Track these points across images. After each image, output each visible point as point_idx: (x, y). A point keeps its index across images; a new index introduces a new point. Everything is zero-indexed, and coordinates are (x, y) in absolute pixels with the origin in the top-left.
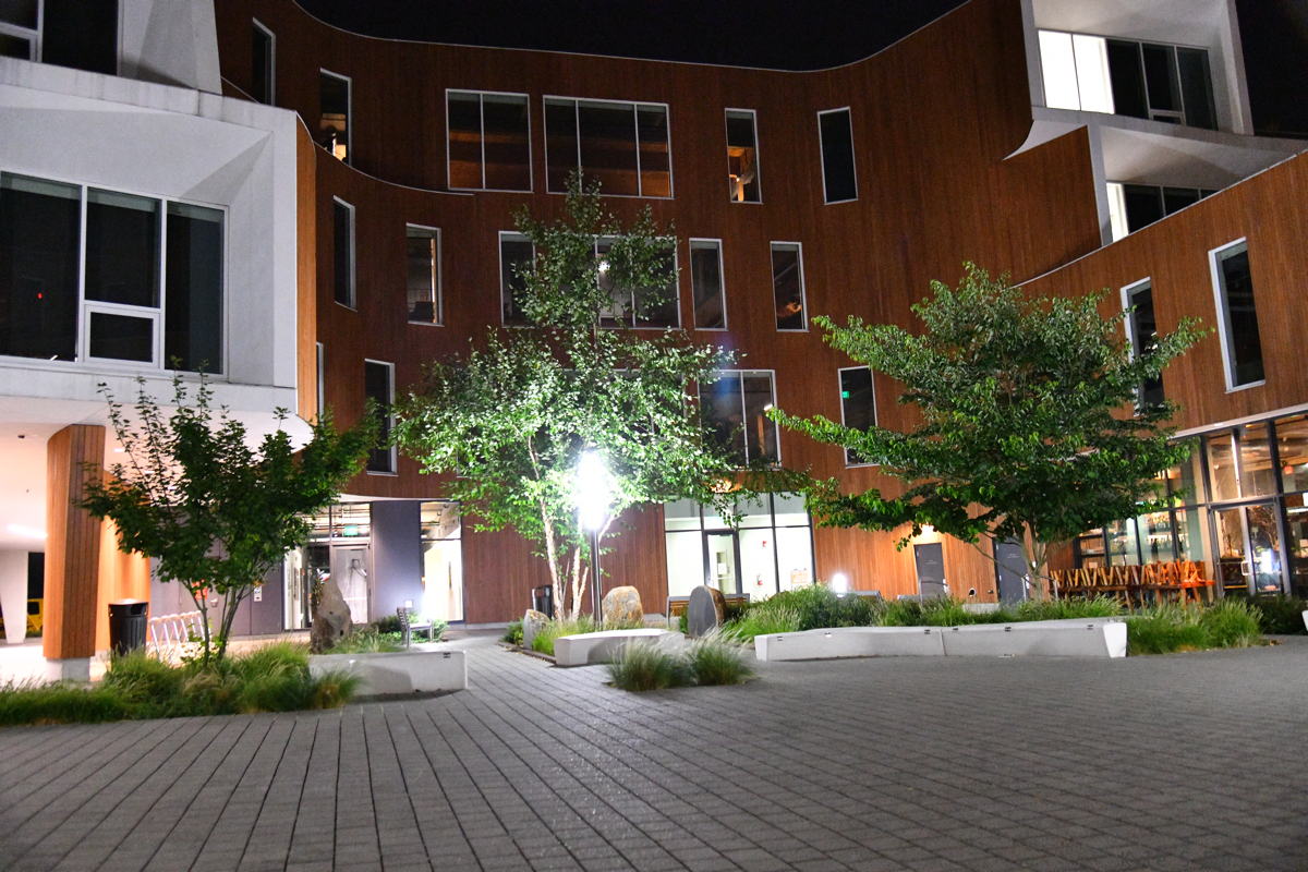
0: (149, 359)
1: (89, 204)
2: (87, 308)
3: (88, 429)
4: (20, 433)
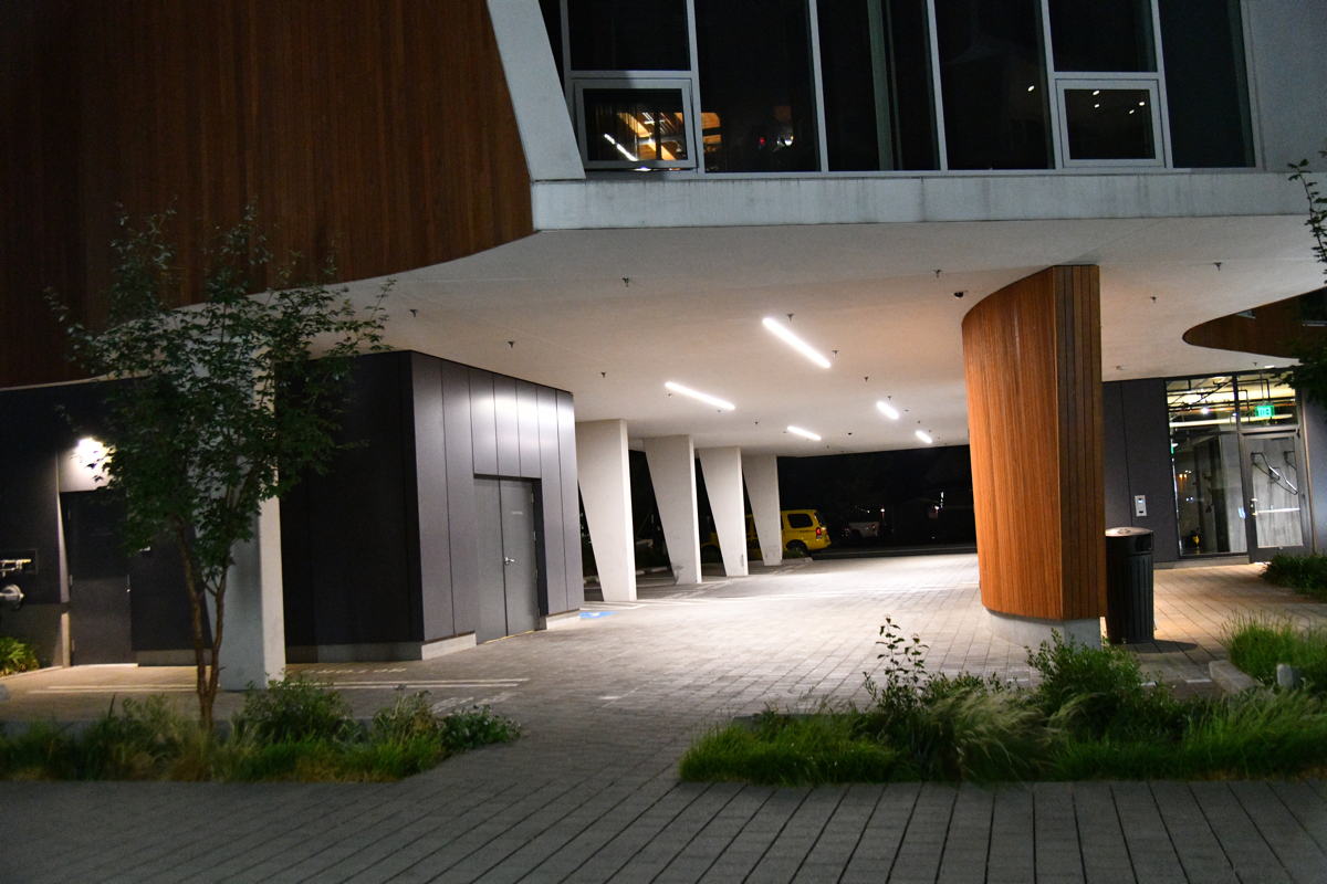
0: (1152, 155)
2: (1060, 82)
3: (1076, 274)
4: (958, 291)
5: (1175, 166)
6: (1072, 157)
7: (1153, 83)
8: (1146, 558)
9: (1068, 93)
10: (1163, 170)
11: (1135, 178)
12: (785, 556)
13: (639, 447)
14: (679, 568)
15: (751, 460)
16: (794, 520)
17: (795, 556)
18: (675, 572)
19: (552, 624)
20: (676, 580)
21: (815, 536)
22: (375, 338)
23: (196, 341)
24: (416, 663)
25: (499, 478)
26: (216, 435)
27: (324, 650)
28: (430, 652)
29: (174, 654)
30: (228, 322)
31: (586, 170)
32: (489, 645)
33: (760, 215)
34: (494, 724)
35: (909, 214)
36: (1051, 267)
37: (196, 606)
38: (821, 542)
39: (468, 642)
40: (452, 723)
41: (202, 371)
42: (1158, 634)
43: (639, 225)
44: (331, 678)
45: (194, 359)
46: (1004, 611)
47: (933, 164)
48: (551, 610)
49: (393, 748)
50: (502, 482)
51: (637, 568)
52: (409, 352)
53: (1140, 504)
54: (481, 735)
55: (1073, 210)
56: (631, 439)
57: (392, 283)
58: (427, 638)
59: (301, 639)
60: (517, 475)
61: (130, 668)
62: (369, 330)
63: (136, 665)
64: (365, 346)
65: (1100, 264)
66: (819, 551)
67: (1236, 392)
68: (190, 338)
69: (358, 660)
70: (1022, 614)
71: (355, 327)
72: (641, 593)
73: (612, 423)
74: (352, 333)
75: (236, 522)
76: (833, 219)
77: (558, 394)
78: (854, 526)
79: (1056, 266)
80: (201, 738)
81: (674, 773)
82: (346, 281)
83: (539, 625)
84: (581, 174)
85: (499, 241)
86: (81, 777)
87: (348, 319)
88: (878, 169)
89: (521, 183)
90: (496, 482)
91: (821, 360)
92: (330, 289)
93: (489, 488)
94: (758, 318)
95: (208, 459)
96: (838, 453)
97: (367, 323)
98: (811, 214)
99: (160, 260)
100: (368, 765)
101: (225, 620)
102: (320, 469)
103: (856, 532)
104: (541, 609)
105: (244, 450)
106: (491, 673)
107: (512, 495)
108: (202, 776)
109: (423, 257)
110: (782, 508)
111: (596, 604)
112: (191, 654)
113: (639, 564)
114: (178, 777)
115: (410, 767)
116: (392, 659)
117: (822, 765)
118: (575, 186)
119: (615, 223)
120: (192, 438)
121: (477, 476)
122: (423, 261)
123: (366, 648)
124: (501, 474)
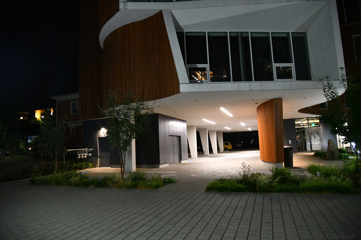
0: (292, 78)
1: (272, 37)
2: (275, 65)
3: (278, 100)
4: (256, 103)
5: (297, 80)
6: (277, 78)
7: (292, 65)
8: (291, 152)
9: (276, 67)
10: (294, 81)
11: (289, 82)
12: (224, 150)
13: (198, 130)
14: (205, 152)
15: (218, 133)
16: (226, 144)
17: (226, 150)
18: (204, 153)
19: (182, 162)
20: (204, 154)
21: (229, 147)
22: (152, 111)
23: (122, 112)
24: (158, 168)
25: (173, 136)
26: (124, 128)
27: (142, 166)
28: (161, 166)
29: (117, 166)
30: (127, 108)
31: (189, 82)
32: (171, 165)
33: (220, 89)
34: (172, 180)
35: (248, 89)
36: (273, 99)
37: (121, 158)
38: (231, 148)
39: (168, 165)
40: (165, 179)
41: (123, 117)
42: (294, 166)
43: (198, 91)
44: (144, 171)
45: (121, 115)
46: (265, 161)
47: (252, 80)
48: (182, 159)
49: (154, 183)
50: (174, 137)
51: (198, 152)
52: (158, 114)
53: (290, 141)
54: (170, 181)
55: (277, 88)
56: (196, 129)
57: (155, 101)
58: (160, 164)
59: (139, 164)
60: (176, 135)
61: (109, 168)
62: (151, 110)
63: (110, 168)
64: (150, 113)
65: (283, 98)
66: (230, 149)
67: (308, 121)
68: (121, 111)
69: (148, 167)
70: (268, 161)
71: (149, 109)
72: (198, 156)
73: (193, 127)
74: (148, 110)
75: (128, 143)
76: (233, 90)
77: (184, 121)
78: (237, 145)
79: (275, 98)
80: (121, 181)
81: (205, 189)
82: (147, 101)
83: (180, 162)
84: (189, 83)
85: (174, 94)
86: (101, 187)
87: (147, 108)
88: (241, 81)
89: (178, 84)
90: (172, 137)
91: (231, 115)
92: (145, 103)
93: (172, 138)
94: (220, 108)
95: (123, 132)
96: (234, 132)
97: (151, 109)
98: (230, 89)
99: (116, 98)
100: (150, 186)
101: (126, 160)
102: (142, 134)
103: (237, 146)
104: (180, 159)
105: (129, 131)
106: (172, 170)
107: (175, 138)
108: (122, 187)
109: (161, 97)
110: (224, 142)
111: (190, 158)
112: (120, 166)
113: (198, 151)
114: (117, 188)
115: (157, 187)
116: (154, 167)
117: (232, 189)
118: (187, 85)
119: (195, 91)
120: (121, 128)
121: (169, 135)
122: (161, 98)
123: (150, 166)
124: (174, 135)
